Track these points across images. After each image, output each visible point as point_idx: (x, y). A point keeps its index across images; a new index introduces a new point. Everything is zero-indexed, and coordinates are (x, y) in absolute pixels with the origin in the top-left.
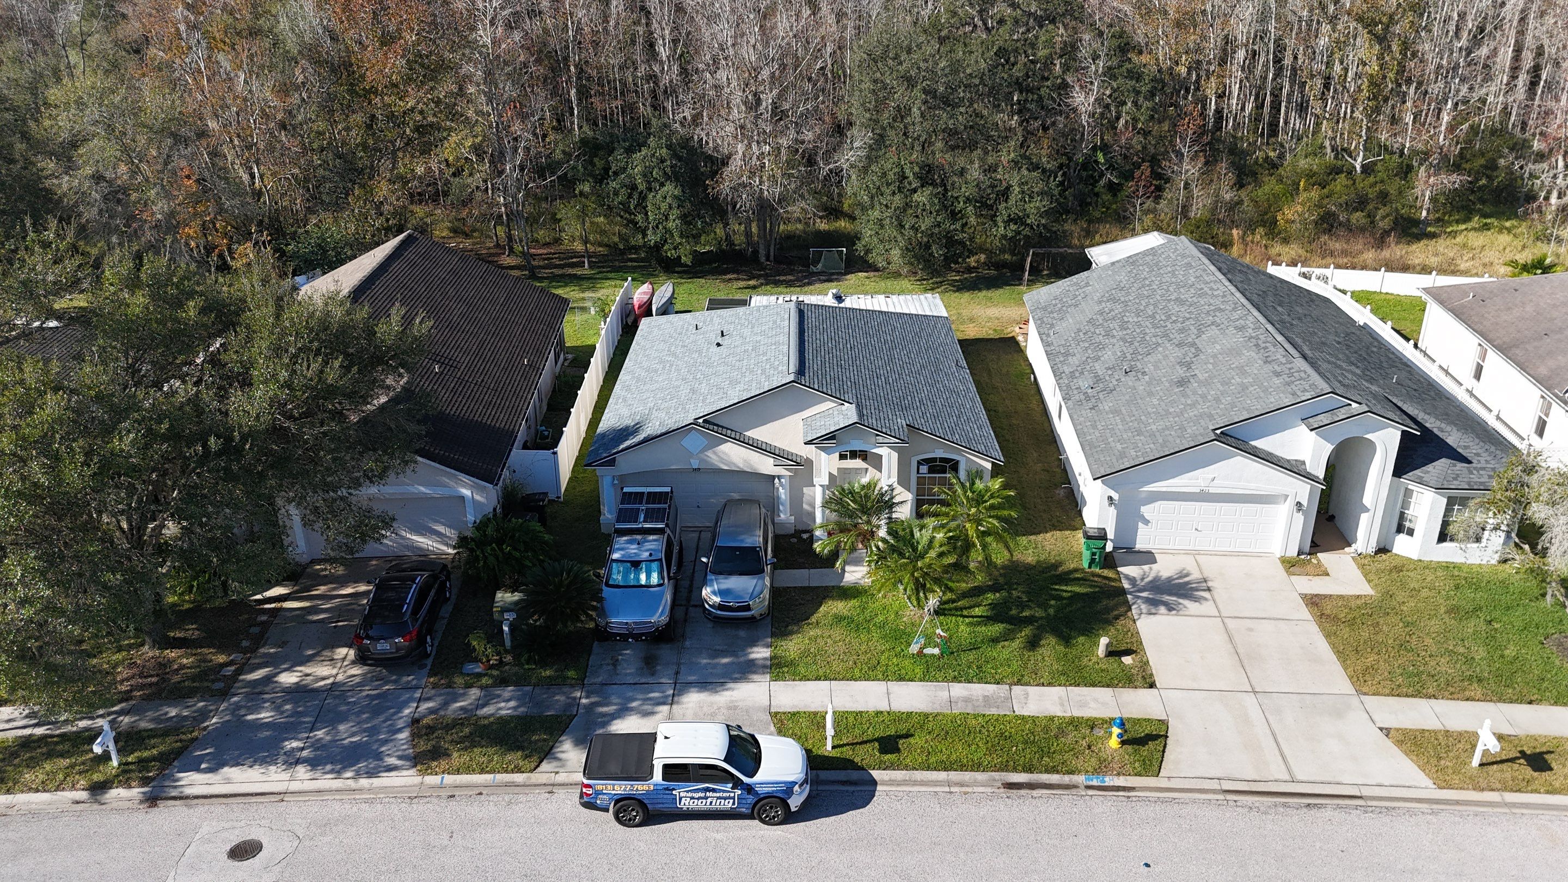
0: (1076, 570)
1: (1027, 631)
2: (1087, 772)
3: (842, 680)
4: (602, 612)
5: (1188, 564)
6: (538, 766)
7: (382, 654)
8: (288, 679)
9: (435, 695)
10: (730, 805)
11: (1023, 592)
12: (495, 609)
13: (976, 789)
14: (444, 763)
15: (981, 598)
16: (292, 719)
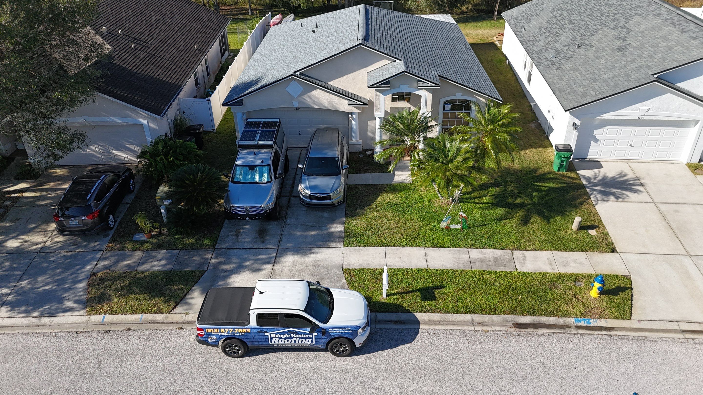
0: (549, 173)
1: (520, 213)
2: (576, 315)
3: (394, 246)
4: (228, 201)
5: (624, 168)
6: (174, 308)
7: (73, 227)
8: (13, 244)
9: (111, 256)
10: (309, 343)
11: (515, 187)
12: (156, 198)
13: (494, 328)
14: (106, 306)
15: (487, 191)
16: (7, 273)
